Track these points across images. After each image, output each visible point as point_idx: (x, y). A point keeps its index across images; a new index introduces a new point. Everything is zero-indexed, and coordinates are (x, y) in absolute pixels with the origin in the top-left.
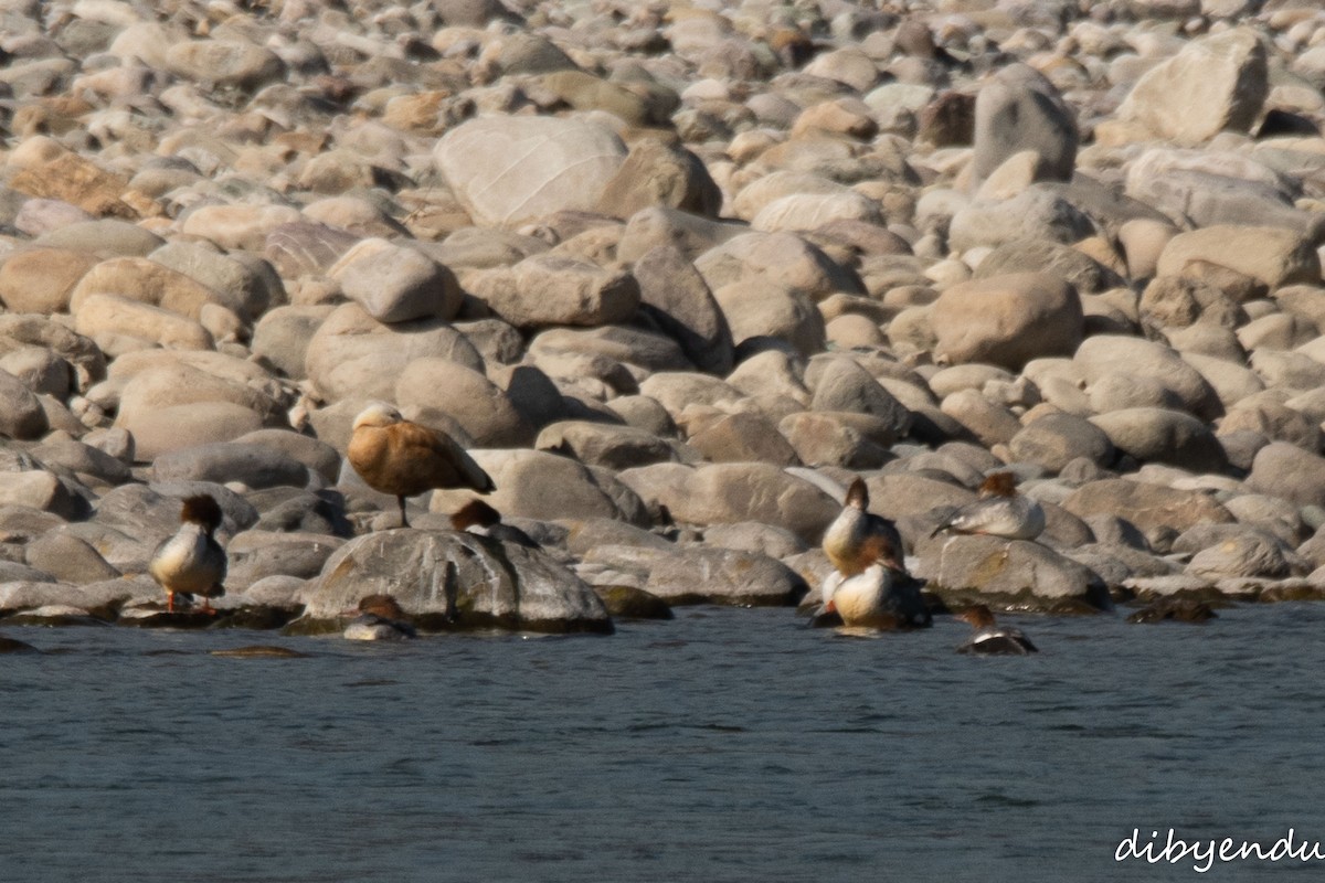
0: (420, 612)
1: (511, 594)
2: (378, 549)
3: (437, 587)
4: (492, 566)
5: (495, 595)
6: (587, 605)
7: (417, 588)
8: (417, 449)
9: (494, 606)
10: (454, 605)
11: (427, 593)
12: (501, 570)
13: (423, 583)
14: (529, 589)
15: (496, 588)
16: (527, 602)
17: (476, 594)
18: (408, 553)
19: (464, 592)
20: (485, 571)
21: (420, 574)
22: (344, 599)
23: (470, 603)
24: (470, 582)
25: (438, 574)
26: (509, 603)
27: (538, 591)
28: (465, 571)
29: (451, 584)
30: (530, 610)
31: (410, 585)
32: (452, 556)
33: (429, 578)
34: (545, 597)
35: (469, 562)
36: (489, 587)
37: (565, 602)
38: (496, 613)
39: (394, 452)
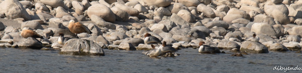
0: (75, 51)
1: (89, 49)
2: (71, 41)
3: (78, 47)
4: (87, 45)
5: (86, 49)
6: (100, 51)
7: (75, 48)
8: (78, 27)
9: (86, 51)
10: (80, 51)
11: (76, 49)
12: (88, 45)
13: (76, 47)
14: (92, 48)
15: (87, 48)
16: (91, 50)
17: (83, 49)
18: (75, 42)
19: (82, 48)
20: (86, 46)
21: (76, 46)
22: (65, 49)
23: (82, 50)
24: (83, 47)
25: (79, 45)
26: (88, 50)
27: (93, 49)
28: (83, 45)
29: (80, 47)
30: (91, 52)
31: (74, 47)
32: (81, 43)
33: (77, 46)
34: (94, 50)
35: (84, 44)
36: (86, 48)
37: (97, 51)
38: (86, 52)
39: (74, 27)
